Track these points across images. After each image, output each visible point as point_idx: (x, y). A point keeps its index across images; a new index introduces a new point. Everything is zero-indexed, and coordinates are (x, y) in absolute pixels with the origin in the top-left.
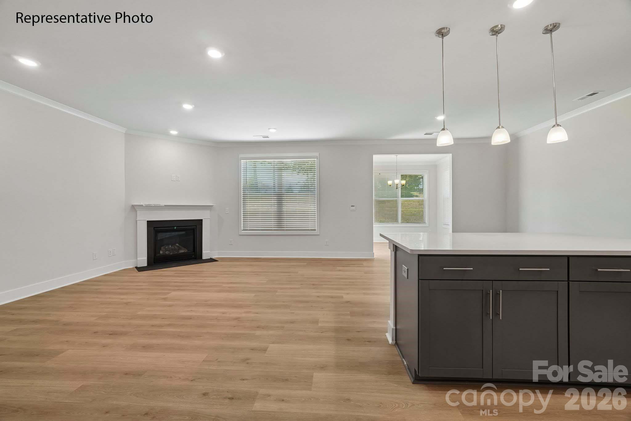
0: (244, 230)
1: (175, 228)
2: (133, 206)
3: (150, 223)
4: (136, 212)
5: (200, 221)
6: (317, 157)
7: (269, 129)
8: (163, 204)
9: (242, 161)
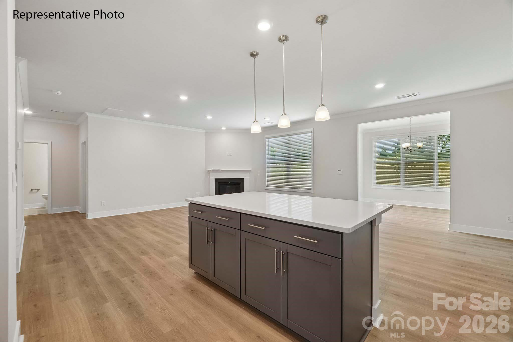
0: (268, 186)
1: (229, 183)
2: (208, 171)
3: (216, 180)
4: (210, 174)
5: (243, 180)
6: (311, 131)
7: (265, 118)
8: (221, 169)
9: (266, 139)
